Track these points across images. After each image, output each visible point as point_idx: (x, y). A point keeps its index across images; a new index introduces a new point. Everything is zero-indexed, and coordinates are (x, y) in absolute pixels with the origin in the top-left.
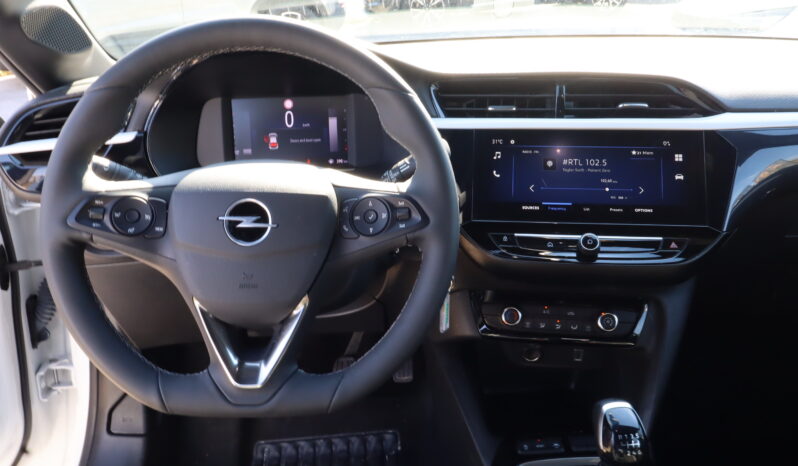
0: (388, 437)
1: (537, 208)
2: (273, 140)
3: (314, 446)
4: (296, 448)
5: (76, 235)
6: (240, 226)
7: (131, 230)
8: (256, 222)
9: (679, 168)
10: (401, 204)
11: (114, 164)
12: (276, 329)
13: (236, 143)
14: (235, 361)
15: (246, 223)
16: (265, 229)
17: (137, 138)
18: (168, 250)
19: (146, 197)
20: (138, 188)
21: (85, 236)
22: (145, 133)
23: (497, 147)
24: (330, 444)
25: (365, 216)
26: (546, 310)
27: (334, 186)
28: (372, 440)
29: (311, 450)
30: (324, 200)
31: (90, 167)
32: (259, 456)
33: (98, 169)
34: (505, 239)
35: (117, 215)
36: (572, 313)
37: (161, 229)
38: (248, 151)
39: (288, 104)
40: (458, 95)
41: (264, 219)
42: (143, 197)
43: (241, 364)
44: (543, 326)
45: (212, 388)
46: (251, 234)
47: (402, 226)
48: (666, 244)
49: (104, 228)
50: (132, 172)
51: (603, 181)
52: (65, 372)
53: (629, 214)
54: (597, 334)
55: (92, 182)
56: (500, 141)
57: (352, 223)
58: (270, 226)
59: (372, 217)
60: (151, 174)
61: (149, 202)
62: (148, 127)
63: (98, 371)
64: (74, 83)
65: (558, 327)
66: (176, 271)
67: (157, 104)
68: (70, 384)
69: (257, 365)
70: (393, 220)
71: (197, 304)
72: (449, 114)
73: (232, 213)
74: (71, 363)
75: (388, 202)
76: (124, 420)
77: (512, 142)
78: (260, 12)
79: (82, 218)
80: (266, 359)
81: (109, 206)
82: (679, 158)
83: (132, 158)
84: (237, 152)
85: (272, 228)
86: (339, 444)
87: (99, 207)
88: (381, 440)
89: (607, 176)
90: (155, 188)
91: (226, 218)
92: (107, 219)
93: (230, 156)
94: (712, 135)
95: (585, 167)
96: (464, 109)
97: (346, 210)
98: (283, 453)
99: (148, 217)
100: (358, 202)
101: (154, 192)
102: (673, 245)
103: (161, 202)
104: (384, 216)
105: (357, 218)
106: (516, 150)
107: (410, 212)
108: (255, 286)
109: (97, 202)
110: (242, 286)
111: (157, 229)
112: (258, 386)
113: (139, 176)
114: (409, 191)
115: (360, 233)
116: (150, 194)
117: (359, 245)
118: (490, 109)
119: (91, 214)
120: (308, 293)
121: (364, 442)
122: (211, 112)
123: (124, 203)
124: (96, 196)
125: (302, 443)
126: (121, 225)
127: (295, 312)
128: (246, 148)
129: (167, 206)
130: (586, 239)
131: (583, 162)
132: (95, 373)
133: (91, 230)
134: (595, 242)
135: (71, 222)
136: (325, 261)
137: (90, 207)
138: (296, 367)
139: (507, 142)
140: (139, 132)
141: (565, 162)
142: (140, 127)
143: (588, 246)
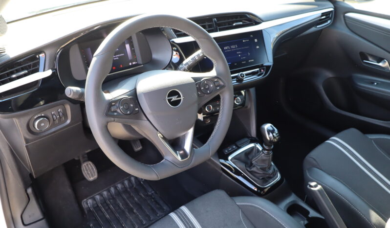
3: (109, 191)
4: (102, 196)
5: (110, 120)
7: (128, 112)
9: (257, 44)
10: (216, 80)
15: (174, 98)
22: (56, 70)
25: (205, 88)
27: (192, 78)
28: (132, 179)
29: (109, 194)
32: (86, 206)
35: (122, 107)
37: (138, 109)
45: (173, 165)
47: (218, 88)
48: (260, 70)
49: (119, 114)
51: (238, 53)
53: (248, 63)
57: (202, 91)
58: (182, 98)
59: (207, 87)
61: (130, 98)
62: (57, 67)
70: (215, 87)
72: (178, 36)
76: (30, 216)
81: (118, 104)
82: (256, 40)
89: (238, 51)
91: (167, 99)
92: (119, 110)
95: (231, 49)
97: (197, 86)
98: (97, 200)
99: (132, 105)
100: (201, 82)
102: (262, 71)
103: (134, 98)
104: (211, 86)
105: (202, 88)
107: (219, 82)
109: (113, 104)
111: (136, 109)
112: (188, 157)
114: (217, 75)
115: (205, 94)
121: (130, 181)
124: (111, 101)
125: (104, 192)
129: (137, 99)
130: (241, 74)
131: (230, 47)
134: (244, 75)
137: (111, 106)
140: (52, 69)
141: (225, 48)
142: (52, 67)
143: (241, 76)
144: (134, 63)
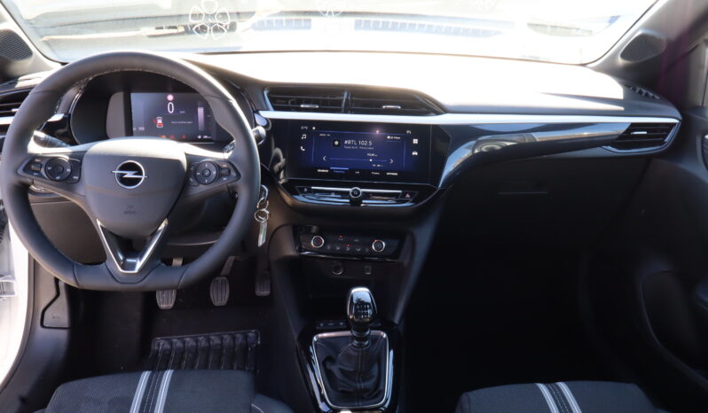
0: (251, 335)
1: (327, 171)
2: (160, 121)
3: (197, 341)
4: (184, 343)
5: (24, 180)
6: (125, 176)
7: (58, 178)
8: (135, 174)
9: (415, 147)
11: (47, 136)
12: (149, 239)
13: (134, 123)
14: (121, 258)
15: (129, 175)
16: (140, 179)
17: (64, 118)
18: (81, 190)
19: (68, 158)
20: (63, 152)
21: (29, 181)
22: (70, 115)
23: (304, 132)
24: (208, 340)
25: (203, 173)
26: (341, 238)
27: (186, 155)
28: (239, 337)
29: (194, 344)
30: (177, 163)
31: (32, 138)
32: (156, 348)
33: (37, 140)
34: (306, 190)
35: (49, 168)
36: (357, 240)
37: (77, 178)
38: (142, 129)
39: (170, 97)
40: (286, 95)
41: (140, 173)
42: (66, 158)
43: (124, 260)
44: (338, 248)
45: (108, 274)
46: (133, 182)
47: (225, 179)
48: (404, 195)
49: (41, 176)
50: (59, 142)
51: (369, 155)
52: (8, 284)
53: (383, 176)
54: (372, 254)
55: (33, 148)
56: (306, 128)
57: (196, 177)
58: (143, 177)
59: (207, 173)
60: (73, 143)
61: (70, 161)
62: (71, 111)
63: (35, 261)
64: (20, 78)
65: (348, 249)
66: (85, 202)
67: (78, 96)
68: (13, 293)
69: (134, 261)
70: (219, 176)
71: (99, 223)
72: (277, 109)
73: (121, 169)
74: (14, 278)
75: (217, 165)
77: (314, 128)
78: (158, 28)
79: (27, 169)
80: (141, 257)
81: (44, 163)
82: (415, 141)
83: (61, 131)
84: (134, 129)
85: (145, 179)
86: (215, 340)
87: (38, 163)
88: (246, 337)
89: (371, 152)
90: (74, 152)
91: (116, 172)
92: (43, 171)
93: (129, 133)
94: (436, 127)
95: (358, 145)
96: (290, 105)
97: (192, 169)
98: (174, 346)
99: (69, 170)
100: (199, 165)
101: (73, 155)
102: (408, 196)
103: (77, 161)
104: (214, 173)
105: (198, 174)
106: (316, 134)
107: (229, 172)
108: (134, 212)
109: (37, 160)
110: (125, 212)
111: (74, 177)
112: (136, 271)
113: (64, 144)
114: (229, 158)
115: (199, 183)
116: (70, 156)
117: (198, 190)
118: (302, 106)
119: (33, 167)
120: (167, 217)
121: (234, 338)
122: (116, 102)
123: (53, 162)
124: (36, 156)
125: (188, 339)
126: (52, 175)
127: (160, 228)
128: (141, 126)
129: (81, 164)
130: (354, 191)
131: (357, 142)
132: (32, 261)
133: (33, 177)
134: (359, 192)
135: (20, 171)
136: (178, 199)
137: (32, 163)
138: (159, 262)
139: (310, 128)
140: (66, 114)
141: (346, 142)
142: (66, 111)
143: (355, 195)
144: (206, 137)
